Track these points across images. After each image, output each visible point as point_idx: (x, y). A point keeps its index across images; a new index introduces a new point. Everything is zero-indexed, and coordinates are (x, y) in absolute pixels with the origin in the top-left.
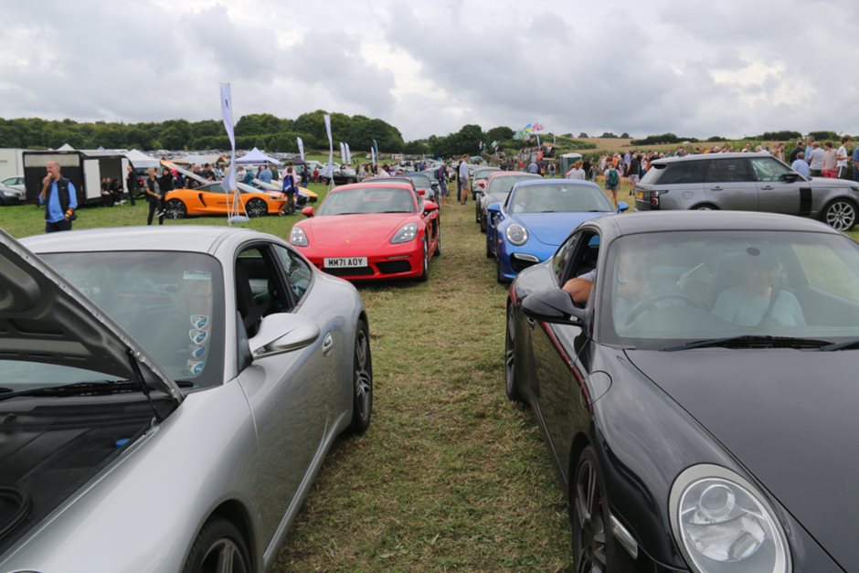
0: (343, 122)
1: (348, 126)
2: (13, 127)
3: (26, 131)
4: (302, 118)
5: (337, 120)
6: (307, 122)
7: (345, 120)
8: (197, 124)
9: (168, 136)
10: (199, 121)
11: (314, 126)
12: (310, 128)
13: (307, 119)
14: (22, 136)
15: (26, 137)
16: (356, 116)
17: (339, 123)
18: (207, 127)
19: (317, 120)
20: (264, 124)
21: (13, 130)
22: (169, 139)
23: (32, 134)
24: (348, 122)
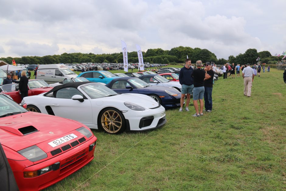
0: (190, 50)
1: (192, 52)
2: (69, 56)
3: (73, 57)
4: (172, 50)
5: (187, 50)
6: (174, 51)
7: (191, 50)
8: (131, 53)
9: (120, 58)
10: (132, 52)
11: (177, 52)
12: (176, 53)
13: (175, 50)
14: (72, 59)
15: (73, 60)
16: (196, 48)
17: (188, 51)
18: (134, 54)
19: (179, 50)
20: (157, 52)
21: (69, 57)
22: (120, 59)
23: (76, 58)
24: (192, 51)
